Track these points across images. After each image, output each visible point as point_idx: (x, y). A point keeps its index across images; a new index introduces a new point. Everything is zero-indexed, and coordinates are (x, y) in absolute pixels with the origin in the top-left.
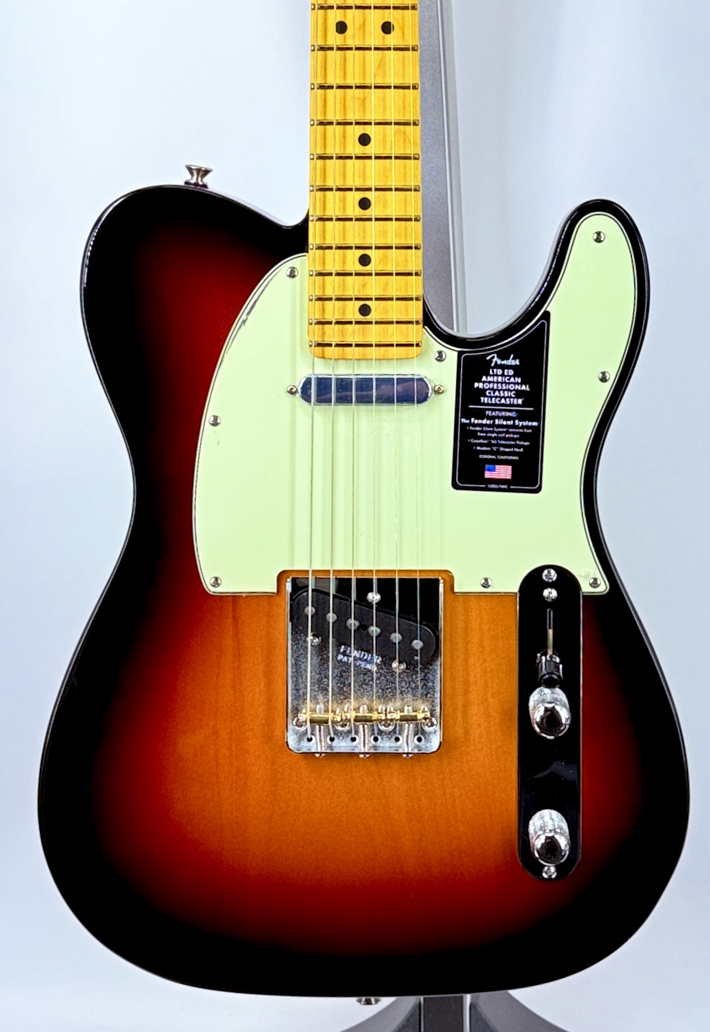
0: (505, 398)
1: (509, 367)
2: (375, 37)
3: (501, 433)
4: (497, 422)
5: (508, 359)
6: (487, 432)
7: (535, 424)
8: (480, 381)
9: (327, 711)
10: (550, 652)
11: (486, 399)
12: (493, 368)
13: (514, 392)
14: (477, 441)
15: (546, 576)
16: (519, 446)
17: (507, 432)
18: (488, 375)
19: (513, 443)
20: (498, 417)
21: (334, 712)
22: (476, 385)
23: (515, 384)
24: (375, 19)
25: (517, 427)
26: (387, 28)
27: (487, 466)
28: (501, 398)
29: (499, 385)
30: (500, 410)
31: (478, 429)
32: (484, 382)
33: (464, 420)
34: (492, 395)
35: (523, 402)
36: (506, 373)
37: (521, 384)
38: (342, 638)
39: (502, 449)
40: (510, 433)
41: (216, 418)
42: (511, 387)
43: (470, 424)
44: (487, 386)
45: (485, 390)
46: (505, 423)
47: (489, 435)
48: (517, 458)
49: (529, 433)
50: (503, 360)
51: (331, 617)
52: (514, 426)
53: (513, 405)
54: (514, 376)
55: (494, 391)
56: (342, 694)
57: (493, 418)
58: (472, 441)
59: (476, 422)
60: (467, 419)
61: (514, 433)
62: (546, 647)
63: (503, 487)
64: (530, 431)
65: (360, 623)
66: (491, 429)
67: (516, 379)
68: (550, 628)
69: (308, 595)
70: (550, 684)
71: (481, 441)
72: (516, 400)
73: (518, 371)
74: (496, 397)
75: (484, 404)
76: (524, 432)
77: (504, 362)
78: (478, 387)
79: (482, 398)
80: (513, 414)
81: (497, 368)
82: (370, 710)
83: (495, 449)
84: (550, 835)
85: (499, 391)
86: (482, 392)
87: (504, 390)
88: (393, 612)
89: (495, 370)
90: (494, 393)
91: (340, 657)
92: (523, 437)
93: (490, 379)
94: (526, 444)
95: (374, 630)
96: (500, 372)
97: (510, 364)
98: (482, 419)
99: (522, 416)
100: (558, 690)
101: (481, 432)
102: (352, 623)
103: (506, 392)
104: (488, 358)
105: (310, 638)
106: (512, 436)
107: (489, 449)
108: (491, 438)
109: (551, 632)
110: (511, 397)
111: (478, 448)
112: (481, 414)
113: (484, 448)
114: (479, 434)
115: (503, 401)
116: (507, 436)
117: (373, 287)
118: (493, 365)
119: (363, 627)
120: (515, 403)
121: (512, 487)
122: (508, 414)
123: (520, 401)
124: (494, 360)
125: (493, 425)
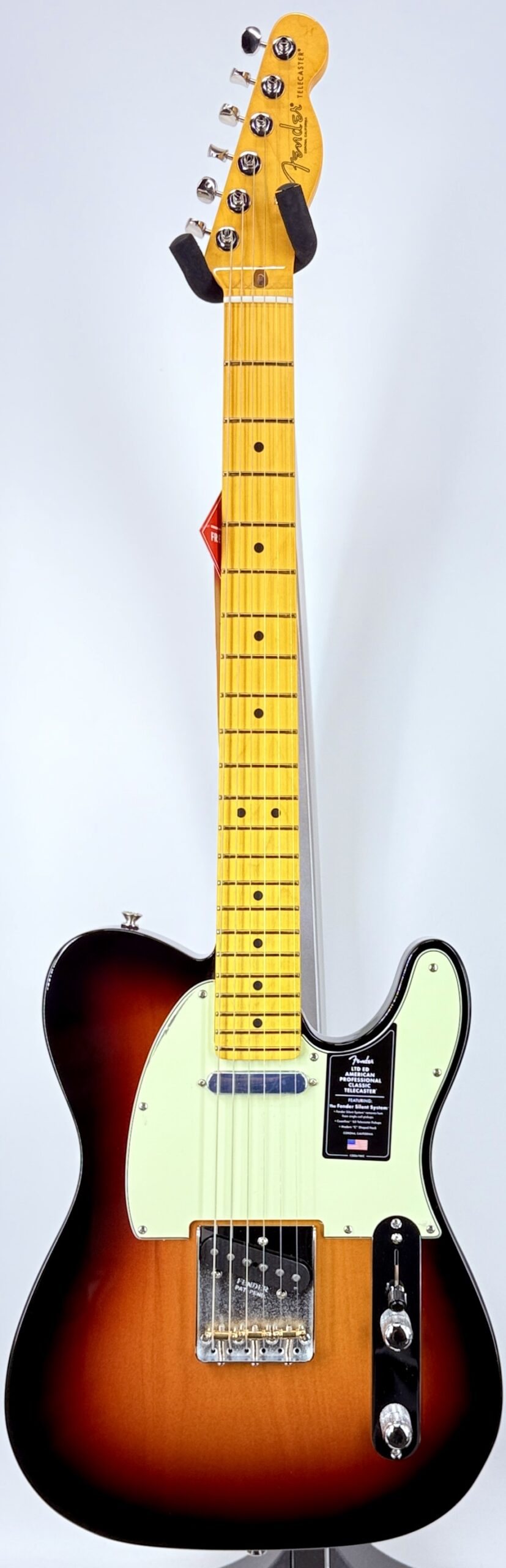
0: (363, 1089)
1: (366, 1065)
2: (266, 820)
3: (360, 1115)
4: (357, 1107)
5: (365, 1059)
6: (349, 1114)
7: (385, 1108)
8: (343, 1076)
9: (227, 1329)
10: (397, 1283)
11: (348, 1089)
12: (354, 1066)
13: (369, 1084)
14: (342, 1122)
15: (394, 1224)
16: (373, 1125)
17: (365, 1115)
18: (350, 1071)
19: (369, 1123)
20: (358, 1103)
21: (232, 1330)
22: (341, 1079)
23: (370, 1078)
24: (267, 806)
25: (372, 1111)
26: (275, 813)
27: (349, 1140)
28: (360, 1088)
29: (358, 1079)
30: (359, 1098)
31: (342, 1112)
32: (347, 1077)
33: (332, 1106)
34: (353, 1086)
35: (376, 1092)
36: (363, 1070)
37: (375, 1078)
38: (239, 1272)
39: (360, 1127)
40: (366, 1115)
41: (144, 1104)
42: (368, 1080)
43: (336, 1109)
44: (349, 1080)
45: (347, 1083)
46: (363, 1107)
47: (351, 1117)
48: (372, 1134)
49: (381, 1116)
50: (361, 1060)
51: (231, 1257)
52: (369, 1110)
53: (369, 1094)
54: (370, 1072)
55: (355, 1083)
56: (238, 1315)
57: (354, 1104)
58: (339, 1121)
59: (341, 1107)
60: (334, 1104)
61: (370, 1115)
62: (393, 1277)
63: (361, 1156)
64: (382, 1114)
65: (253, 1261)
66: (352, 1112)
67: (371, 1074)
68: (397, 1264)
69: (213, 1240)
70: (398, 1308)
71: (345, 1121)
72: (371, 1090)
73: (372, 1068)
74: (356, 1088)
75: (347, 1093)
76: (377, 1115)
77: (363, 1062)
78: (342, 1081)
79: (345, 1089)
80: (369, 1101)
81: (357, 1066)
82: (260, 1328)
83: (355, 1127)
84: (397, 1426)
85: (358, 1083)
86: (346, 1084)
87: (362, 1083)
88: (277, 1252)
89: (355, 1068)
90: (354, 1085)
91: (237, 1287)
92: (376, 1118)
93: (351, 1074)
94: (379, 1123)
95: (263, 1267)
96: (359, 1069)
97: (366, 1063)
98: (346, 1104)
99: (376, 1102)
100: (403, 1312)
101: (345, 1114)
102: (247, 1261)
103: (363, 1084)
104: (350, 1059)
105: (214, 1272)
106: (367, 1117)
107: (351, 1127)
108: (352, 1119)
109: (397, 1267)
110: (367, 1088)
111: (343, 1127)
112: (344, 1101)
113: (347, 1127)
114: (343, 1116)
115: (361, 1091)
116: (364, 1117)
117: (264, 1005)
118: (353, 1064)
119: (255, 1265)
120: (371, 1093)
121: (368, 1156)
122: (365, 1101)
123: (374, 1091)
124: (355, 1060)
125: (354, 1109)
